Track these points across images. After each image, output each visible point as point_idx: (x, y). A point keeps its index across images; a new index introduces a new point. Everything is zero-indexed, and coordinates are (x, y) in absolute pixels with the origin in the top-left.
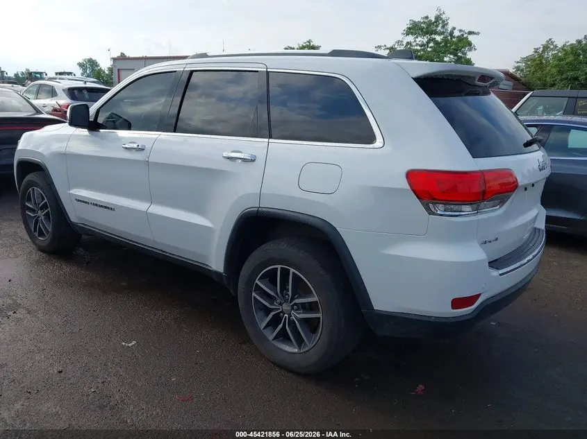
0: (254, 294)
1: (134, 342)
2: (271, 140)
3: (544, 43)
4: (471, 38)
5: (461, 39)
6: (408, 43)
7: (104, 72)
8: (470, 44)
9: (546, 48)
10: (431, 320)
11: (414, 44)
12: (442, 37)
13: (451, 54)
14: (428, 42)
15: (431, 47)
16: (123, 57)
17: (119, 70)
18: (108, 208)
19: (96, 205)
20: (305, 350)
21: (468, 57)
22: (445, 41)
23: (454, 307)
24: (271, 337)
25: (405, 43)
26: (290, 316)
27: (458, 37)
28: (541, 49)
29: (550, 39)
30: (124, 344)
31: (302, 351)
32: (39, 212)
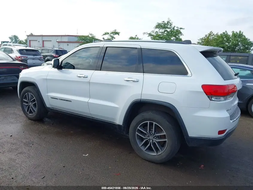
0: (137, 133)
1: (88, 155)
2: (144, 74)
3: (209, 33)
4: (181, 30)
5: (177, 31)
6: (156, 32)
7: (23, 41)
8: (181, 33)
9: (210, 35)
10: (211, 139)
11: (159, 32)
12: (170, 29)
13: (174, 36)
14: (165, 31)
15: (166, 34)
16: (32, 35)
17: (30, 41)
18: (68, 101)
19: (62, 100)
20: (159, 154)
21: (180, 38)
22: (171, 31)
23: (219, 134)
24: (144, 150)
25: (155, 32)
26: (153, 141)
27: (176, 30)
28: (208, 35)
29: (211, 31)
30: (84, 155)
31: (158, 154)
32: (30, 103)
